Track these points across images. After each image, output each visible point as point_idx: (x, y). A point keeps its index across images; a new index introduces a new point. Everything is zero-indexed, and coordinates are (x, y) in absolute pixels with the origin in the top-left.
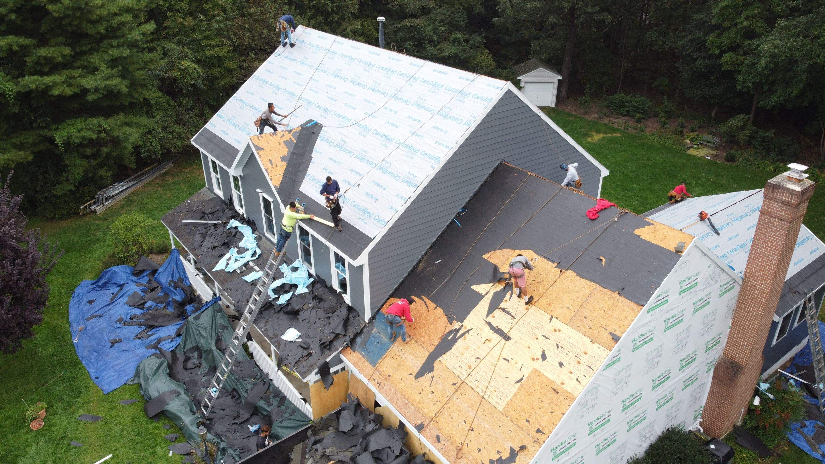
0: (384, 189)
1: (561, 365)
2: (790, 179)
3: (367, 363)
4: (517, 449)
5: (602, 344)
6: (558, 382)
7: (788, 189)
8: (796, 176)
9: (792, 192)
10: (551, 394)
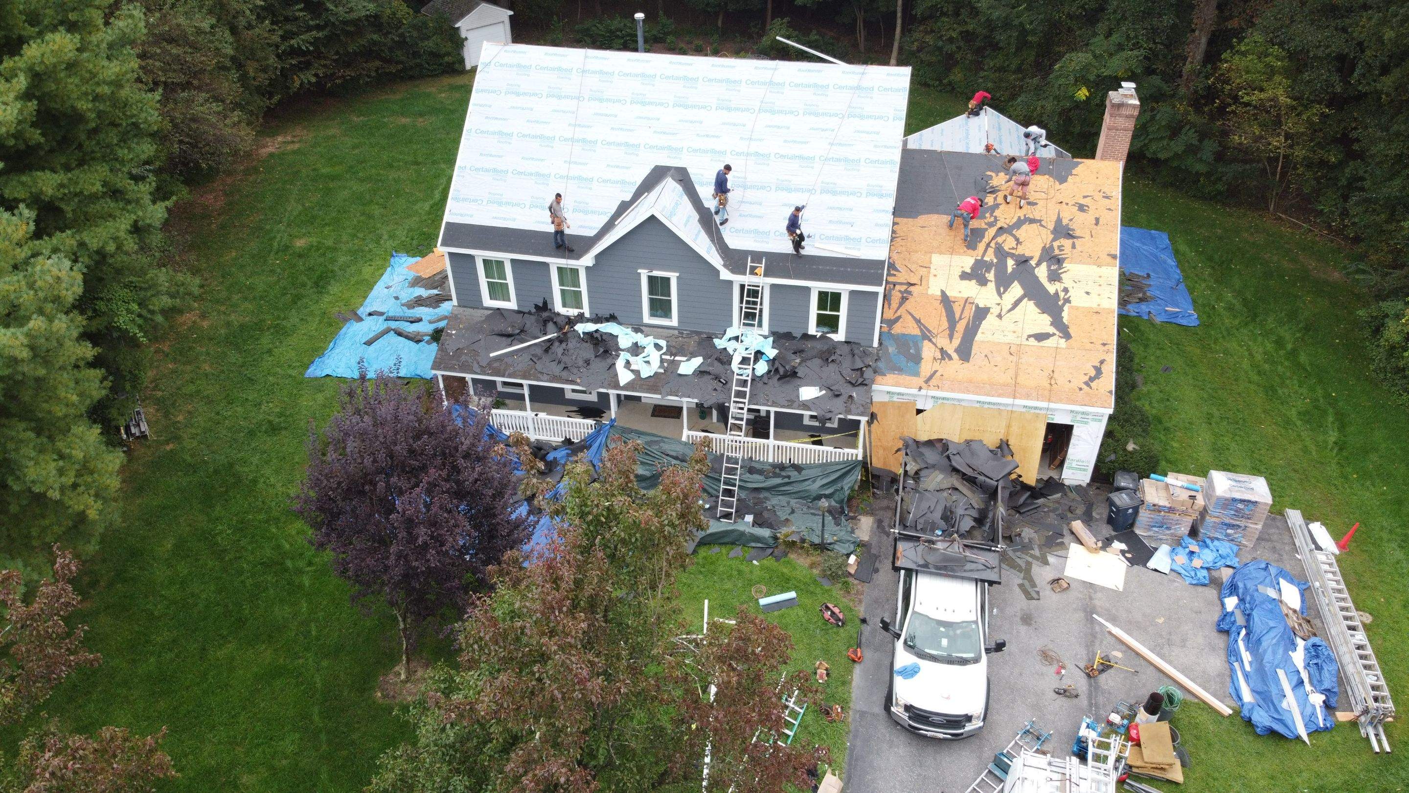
0: (851, 210)
1: (1088, 293)
2: (1126, 96)
3: (908, 378)
4: (1098, 365)
5: (1108, 265)
6: (1095, 306)
7: (1131, 105)
8: (1129, 93)
9: (1134, 106)
10: (1095, 316)
